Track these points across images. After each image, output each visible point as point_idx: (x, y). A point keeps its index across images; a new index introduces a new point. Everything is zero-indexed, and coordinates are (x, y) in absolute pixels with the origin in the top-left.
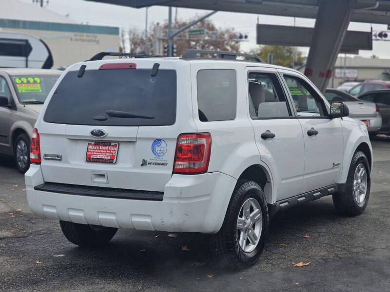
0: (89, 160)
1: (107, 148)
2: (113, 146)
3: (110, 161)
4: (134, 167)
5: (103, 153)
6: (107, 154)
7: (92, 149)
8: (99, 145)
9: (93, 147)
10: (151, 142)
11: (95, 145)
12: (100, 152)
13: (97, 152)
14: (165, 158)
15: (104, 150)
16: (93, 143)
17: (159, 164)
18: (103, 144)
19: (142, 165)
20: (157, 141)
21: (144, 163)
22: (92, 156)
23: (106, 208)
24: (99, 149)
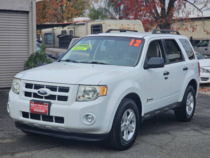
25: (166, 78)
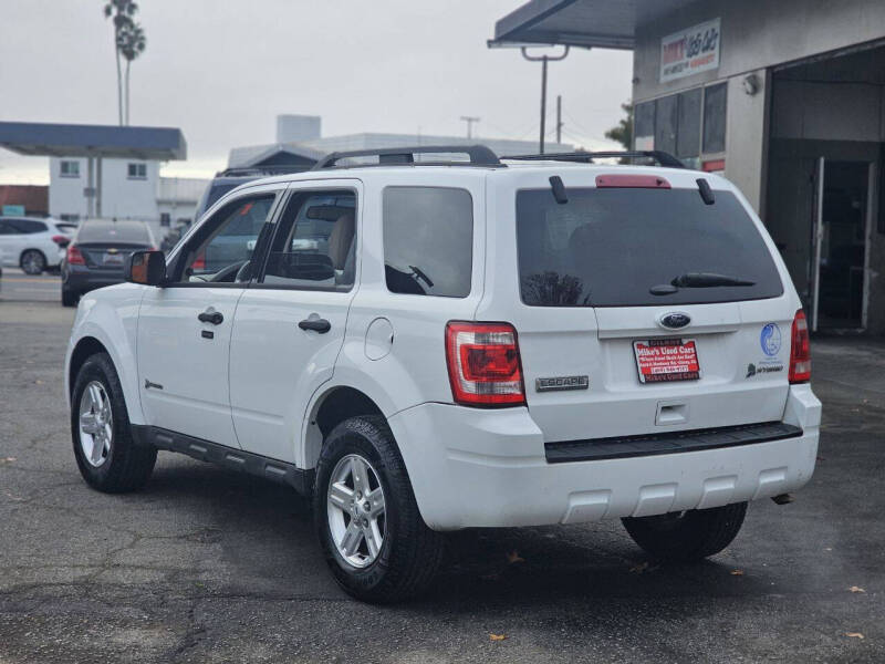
0: (652, 379)
1: (675, 351)
2: (687, 346)
3: (693, 375)
4: (736, 380)
5: (672, 361)
6: (680, 362)
7: (648, 357)
8: (658, 347)
9: (648, 353)
10: (759, 331)
11: (651, 347)
12: (666, 361)
13: (658, 362)
14: (778, 357)
15: (671, 355)
16: (646, 343)
17: (770, 370)
18: (667, 343)
19: (749, 376)
20: (768, 327)
21: (752, 371)
22: (654, 371)
23: (722, 468)
24: (661, 355)
25: (208, 335)
